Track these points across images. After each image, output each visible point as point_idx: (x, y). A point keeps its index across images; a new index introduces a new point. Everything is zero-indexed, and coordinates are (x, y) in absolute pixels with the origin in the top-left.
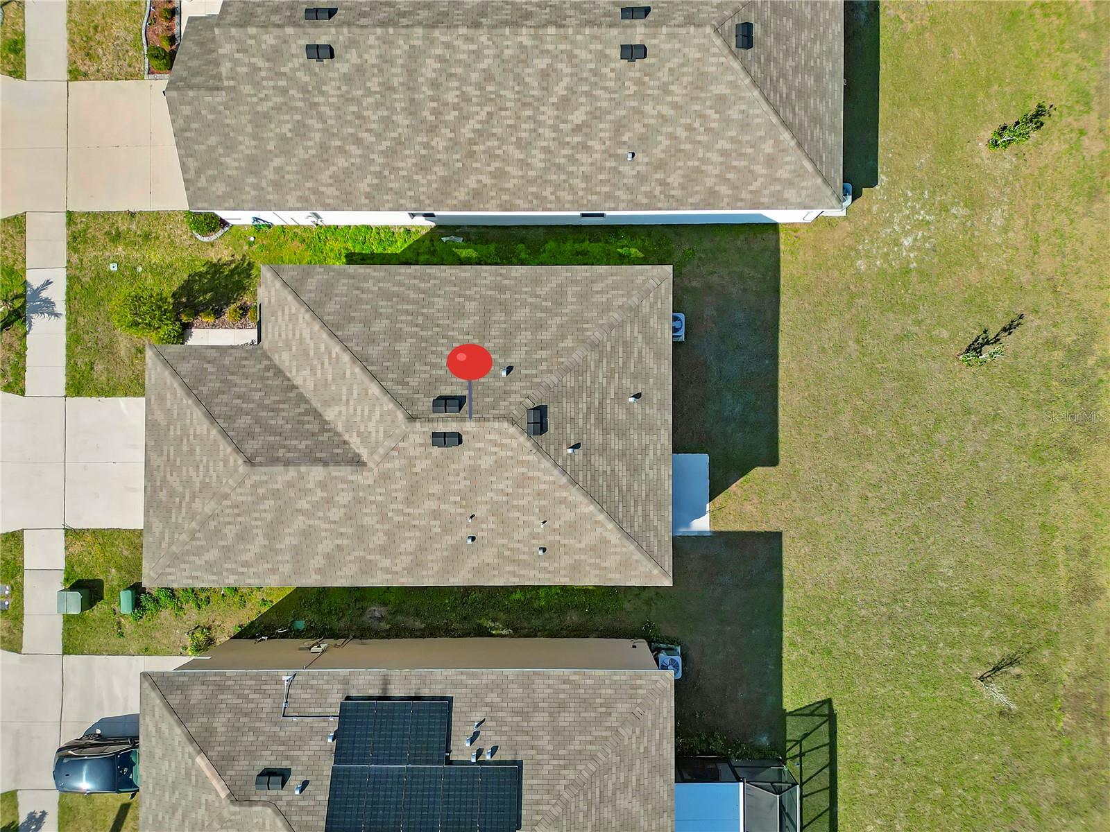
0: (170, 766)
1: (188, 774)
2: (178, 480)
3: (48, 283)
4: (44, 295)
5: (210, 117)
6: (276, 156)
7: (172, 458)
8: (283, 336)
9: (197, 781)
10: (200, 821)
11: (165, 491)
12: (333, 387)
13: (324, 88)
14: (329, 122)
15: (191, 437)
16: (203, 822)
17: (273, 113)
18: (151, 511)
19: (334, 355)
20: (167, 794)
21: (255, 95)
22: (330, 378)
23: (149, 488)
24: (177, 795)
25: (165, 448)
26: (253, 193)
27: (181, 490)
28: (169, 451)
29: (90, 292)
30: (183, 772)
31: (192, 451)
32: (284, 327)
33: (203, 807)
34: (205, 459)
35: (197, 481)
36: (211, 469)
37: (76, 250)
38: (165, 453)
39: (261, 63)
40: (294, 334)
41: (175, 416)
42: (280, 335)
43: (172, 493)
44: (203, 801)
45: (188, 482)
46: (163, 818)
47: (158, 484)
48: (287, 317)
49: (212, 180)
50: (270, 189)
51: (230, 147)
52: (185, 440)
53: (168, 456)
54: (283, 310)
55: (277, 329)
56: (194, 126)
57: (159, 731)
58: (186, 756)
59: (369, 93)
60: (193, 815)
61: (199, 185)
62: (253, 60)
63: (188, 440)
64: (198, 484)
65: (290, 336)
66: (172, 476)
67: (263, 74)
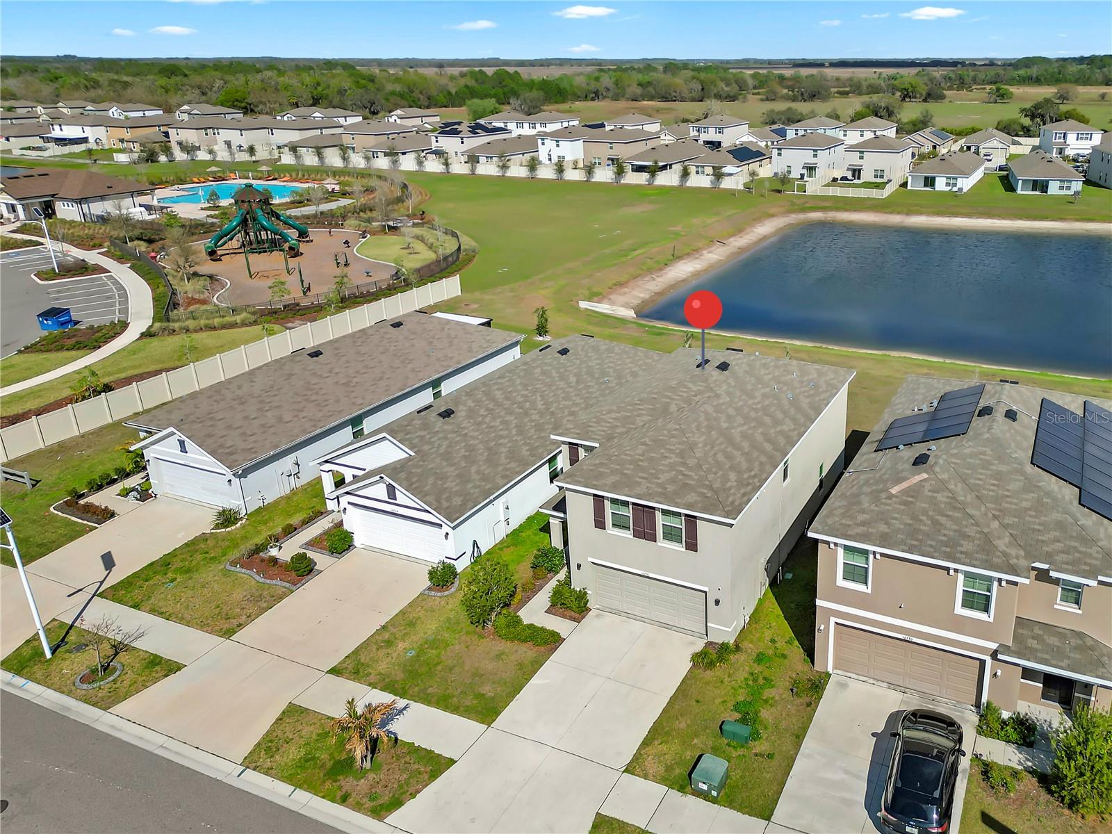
0: (896, 519)
1: (905, 503)
2: (665, 474)
5: (419, 470)
6: (471, 467)
7: (646, 476)
8: (606, 429)
9: (912, 497)
10: (948, 500)
11: (667, 486)
12: (658, 406)
13: (462, 426)
14: (480, 437)
15: (641, 458)
16: (948, 497)
17: (449, 450)
18: (678, 500)
19: (639, 402)
20: (922, 527)
21: (433, 448)
22: (651, 407)
23: (659, 499)
24: (924, 518)
25: (637, 479)
26: (477, 491)
28: (641, 478)
30: (902, 507)
31: (651, 460)
33: (935, 495)
34: (662, 451)
35: (674, 459)
36: (672, 447)
38: (640, 480)
39: (423, 433)
40: (609, 423)
41: (618, 467)
43: (673, 481)
44: (931, 494)
45: (672, 467)
46: (945, 535)
47: (660, 490)
48: (595, 425)
49: (449, 499)
50: (484, 483)
51: (444, 478)
52: (641, 463)
53: (644, 478)
55: (598, 433)
56: (414, 480)
57: (863, 524)
58: (889, 501)
59: (485, 417)
60: (943, 506)
61: (445, 506)
62: (417, 434)
63: (641, 461)
64: (677, 459)
65: (609, 425)
66: (659, 478)
67: (428, 437)
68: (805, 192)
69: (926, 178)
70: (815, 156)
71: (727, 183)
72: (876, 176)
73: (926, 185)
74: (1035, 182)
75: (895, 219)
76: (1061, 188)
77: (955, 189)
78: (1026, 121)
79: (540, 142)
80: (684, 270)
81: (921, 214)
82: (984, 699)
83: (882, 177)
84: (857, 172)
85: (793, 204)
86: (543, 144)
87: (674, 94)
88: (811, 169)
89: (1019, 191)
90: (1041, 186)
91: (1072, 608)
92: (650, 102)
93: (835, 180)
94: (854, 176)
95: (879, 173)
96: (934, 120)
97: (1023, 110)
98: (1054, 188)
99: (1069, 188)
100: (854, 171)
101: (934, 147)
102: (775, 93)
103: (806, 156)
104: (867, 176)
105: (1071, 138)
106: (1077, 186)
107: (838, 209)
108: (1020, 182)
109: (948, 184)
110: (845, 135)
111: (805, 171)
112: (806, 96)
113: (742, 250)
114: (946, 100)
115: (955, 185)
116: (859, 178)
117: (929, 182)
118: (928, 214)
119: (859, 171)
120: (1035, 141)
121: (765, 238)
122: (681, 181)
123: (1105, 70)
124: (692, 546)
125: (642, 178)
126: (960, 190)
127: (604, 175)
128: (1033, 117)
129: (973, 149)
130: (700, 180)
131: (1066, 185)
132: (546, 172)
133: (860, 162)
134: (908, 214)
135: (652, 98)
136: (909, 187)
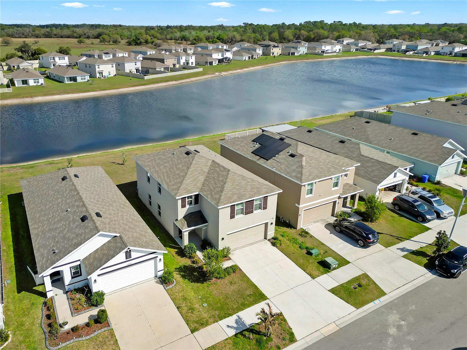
0: (313, 171)
2: (248, 187)
3: (228, 326)
4: (235, 325)
5: (132, 239)
8: (194, 186)
9: (309, 164)
10: (316, 161)
11: (253, 190)
12: (199, 171)
13: (109, 217)
15: (234, 186)
18: (262, 194)
20: (320, 170)
23: (257, 196)
24: (317, 168)
26: (152, 237)
27: (249, 186)
28: (243, 192)
29: (221, 309)
30: (311, 167)
31: (237, 186)
32: (191, 187)
33: (312, 161)
34: (237, 181)
37: (207, 321)
40: (191, 184)
41: (231, 193)
42: (194, 187)
43: (252, 188)
45: (246, 184)
48: (188, 187)
49: (153, 244)
51: (139, 238)
54: (186, 188)
55: (192, 189)
56: (137, 243)
60: (317, 163)
62: (107, 227)
65: (192, 184)
66: (248, 189)
69: (23, 81)
73: (23, 84)
74: (70, 78)
75: (28, 100)
76: (82, 79)
77: (39, 84)
78: (21, 54)
81: (38, 96)
89: (66, 82)
90: (74, 79)
97: (16, 49)
98: (79, 79)
99: (85, 79)
105: (57, 59)
106: (87, 78)
108: (66, 78)
109: (35, 82)
115: (38, 82)
117: (25, 82)
118: (41, 96)
120: (37, 62)
124: (265, 208)
126: (42, 84)
129: (16, 67)
131: (83, 77)
134: (32, 97)
136: (16, 86)
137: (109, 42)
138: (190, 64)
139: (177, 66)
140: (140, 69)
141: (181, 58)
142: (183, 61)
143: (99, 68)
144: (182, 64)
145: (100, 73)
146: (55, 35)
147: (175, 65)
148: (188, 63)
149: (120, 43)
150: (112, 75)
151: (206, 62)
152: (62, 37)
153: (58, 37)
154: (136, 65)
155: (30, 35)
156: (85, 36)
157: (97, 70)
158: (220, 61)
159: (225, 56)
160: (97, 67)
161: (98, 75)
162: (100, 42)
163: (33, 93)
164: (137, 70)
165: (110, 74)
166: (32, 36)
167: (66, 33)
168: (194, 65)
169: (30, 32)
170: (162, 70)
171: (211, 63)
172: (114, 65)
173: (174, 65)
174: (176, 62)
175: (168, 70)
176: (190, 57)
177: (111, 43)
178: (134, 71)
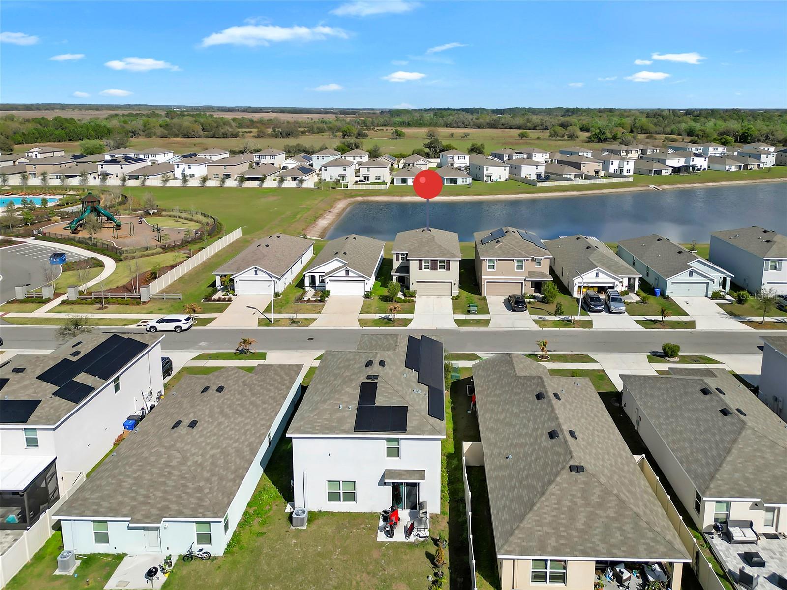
28: (431, 254)
31: (431, 250)
33: (504, 247)
35: (438, 249)
41: (423, 252)
43: (440, 253)
47: (438, 255)
57: (492, 254)
58: (496, 249)
60: (508, 248)
66: (436, 253)
68: (347, 187)
69: (402, 179)
70: (345, 170)
71: (304, 185)
72: (376, 179)
73: (403, 183)
74: (451, 180)
75: (397, 199)
76: (463, 182)
78: (427, 150)
79: (176, 166)
80: (323, 223)
81: (408, 196)
82: (523, 292)
83: (379, 179)
84: (367, 178)
85: (345, 194)
86: (178, 167)
87: (193, 133)
88: (343, 177)
89: (445, 184)
90: (454, 181)
91: (539, 266)
92: (175, 139)
93: (356, 182)
94: (365, 179)
95: (378, 178)
96: (381, 150)
97: (424, 145)
98: (460, 182)
99: (466, 182)
100: (365, 177)
101: (392, 165)
102: (264, 133)
103: (340, 171)
104: (372, 179)
105: (456, 158)
106: (469, 181)
107: (368, 195)
108: (445, 179)
110: (354, 159)
111: (339, 178)
112: (284, 134)
113: (339, 215)
114: (369, 137)
116: (368, 181)
117: (404, 181)
118: (411, 196)
119: (368, 177)
120: (438, 160)
121: (344, 210)
122: (279, 184)
123: (444, 118)
124: (448, 269)
125: (256, 184)
127: (231, 183)
128: (430, 148)
129: (411, 165)
130: (289, 184)
131: (465, 180)
132: (194, 183)
133: (368, 173)
134: (402, 196)
135: (176, 136)
136: (395, 184)
137: (563, 136)
138: (625, 173)
139: (602, 173)
140: (543, 174)
141: (611, 163)
142: (614, 167)
143: (487, 170)
144: (612, 170)
145: (488, 176)
146: (502, 125)
147: (598, 171)
148: (621, 171)
149: (578, 138)
150: (503, 179)
151: (650, 171)
152: (511, 128)
153: (506, 128)
154: (537, 168)
155: (472, 124)
156: (541, 127)
157: (485, 172)
158: (676, 170)
159: (691, 163)
160: (485, 169)
161: (485, 178)
162: (550, 136)
163: (404, 192)
164: (538, 176)
165: (500, 179)
166: (473, 125)
167: (518, 123)
168: (632, 173)
169: (472, 120)
170: (572, 177)
171: (658, 172)
172: (507, 168)
173: (596, 171)
174: (600, 167)
175: (582, 178)
176: (626, 163)
177: (566, 137)
178: (534, 177)
